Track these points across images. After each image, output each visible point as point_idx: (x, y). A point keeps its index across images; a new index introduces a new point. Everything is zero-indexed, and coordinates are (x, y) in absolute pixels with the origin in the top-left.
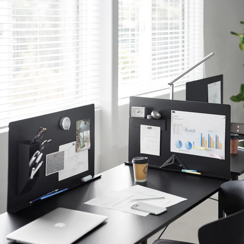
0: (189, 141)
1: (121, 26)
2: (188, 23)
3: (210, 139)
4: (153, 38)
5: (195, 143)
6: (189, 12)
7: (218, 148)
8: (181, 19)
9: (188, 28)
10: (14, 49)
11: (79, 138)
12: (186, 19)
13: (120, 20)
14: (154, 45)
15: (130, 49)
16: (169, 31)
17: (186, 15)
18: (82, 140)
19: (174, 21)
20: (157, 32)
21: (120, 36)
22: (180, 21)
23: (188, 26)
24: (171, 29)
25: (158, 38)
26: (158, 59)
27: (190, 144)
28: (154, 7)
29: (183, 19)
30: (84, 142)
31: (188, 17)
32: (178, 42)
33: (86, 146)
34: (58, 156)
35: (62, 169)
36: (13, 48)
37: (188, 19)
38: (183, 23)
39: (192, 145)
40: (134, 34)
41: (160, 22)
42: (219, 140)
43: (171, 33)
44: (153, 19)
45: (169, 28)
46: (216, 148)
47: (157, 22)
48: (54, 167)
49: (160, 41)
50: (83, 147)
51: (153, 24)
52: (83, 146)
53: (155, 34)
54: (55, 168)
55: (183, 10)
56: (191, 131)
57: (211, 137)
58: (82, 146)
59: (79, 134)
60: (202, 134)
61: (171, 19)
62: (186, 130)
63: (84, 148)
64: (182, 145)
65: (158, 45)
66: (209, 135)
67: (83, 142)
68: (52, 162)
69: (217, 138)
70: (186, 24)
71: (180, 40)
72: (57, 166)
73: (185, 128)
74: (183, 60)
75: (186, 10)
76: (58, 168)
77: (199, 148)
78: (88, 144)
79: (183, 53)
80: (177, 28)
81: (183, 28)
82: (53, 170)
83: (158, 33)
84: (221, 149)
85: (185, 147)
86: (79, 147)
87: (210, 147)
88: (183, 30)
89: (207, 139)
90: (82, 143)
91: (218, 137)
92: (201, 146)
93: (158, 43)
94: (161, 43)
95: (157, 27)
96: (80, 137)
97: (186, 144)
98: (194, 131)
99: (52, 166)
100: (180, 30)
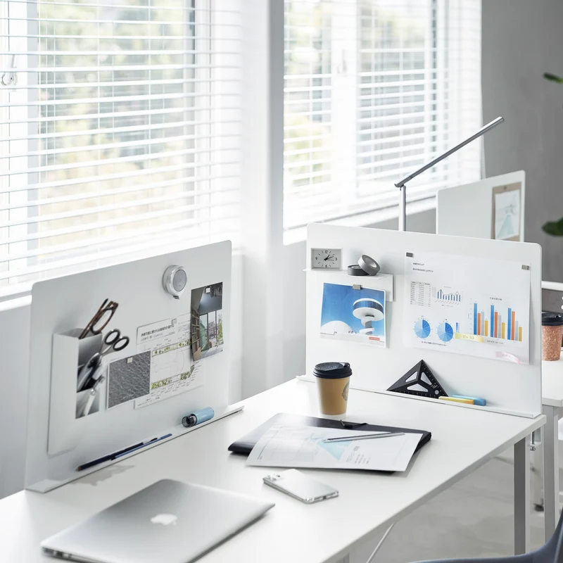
0: (445, 322)
1: (291, 60)
2: (447, 53)
3: (494, 317)
4: (363, 89)
5: (460, 326)
6: (447, 28)
7: (513, 339)
8: (428, 43)
9: (446, 66)
10: (43, 115)
11: (198, 327)
12: (441, 43)
13: (287, 46)
14: (365, 103)
15: (311, 113)
16: (401, 72)
17: (441, 34)
18: (206, 332)
19: (413, 49)
20: (373, 74)
21: (287, 84)
22: (427, 49)
23: (446, 60)
24: (406, 66)
25: (376, 89)
26: (376, 137)
27: (448, 328)
28: (366, 17)
29: (435, 45)
30: (209, 336)
31: (447, 39)
32: (421, 98)
33: (213, 345)
34: (137, 363)
35: (146, 394)
36: (40, 112)
37: (447, 45)
38: (434, 55)
39: (454, 330)
40: (320, 80)
41: (380, 50)
42: (516, 320)
43: (406, 77)
44: (364, 43)
45: (401, 65)
46: (509, 338)
47: (372, 51)
48: (126, 390)
49: (379, 96)
50: (207, 348)
51: (364, 56)
52: (207, 346)
53: (370, 78)
54: (129, 392)
55: (434, 24)
56: (451, 297)
57: (496, 313)
58: (204, 346)
59: (198, 320)
60: (476, 305)
61: (407, 43)
62: (440, 295)
63: (211, 350)
64: (429, 330)
65: (376, 105)
66: (492, 307)
67: (206, 338)
68: (120, 378)
69: (511, 314)
70: (440, 56)
71: (427, 92)
72: (134, 386)
73: (438, 290)
74: (434, 139)
75: (440, 24)
76: (135, 391)
77: (469, 339)
78: (217, 341)
79: (433, 123)
80: (420, 65)
81: (435, 66)
82: (123, 395)
83: (376, 77)
84: (520, 340)
85: (437, 336)
86: (199, 349)
87: (496, 337)
88: (434, 70)
89: (487, 317)
90: (204, 339)
91: (514, 313)
92: (475, 333)
93: (376, 99)
94: (382, 99)
95: (373, 61)
96: (200, 327)
97: (439, 328)
98: (458, 298)
99: (122, 387)
100: (428, 70)
